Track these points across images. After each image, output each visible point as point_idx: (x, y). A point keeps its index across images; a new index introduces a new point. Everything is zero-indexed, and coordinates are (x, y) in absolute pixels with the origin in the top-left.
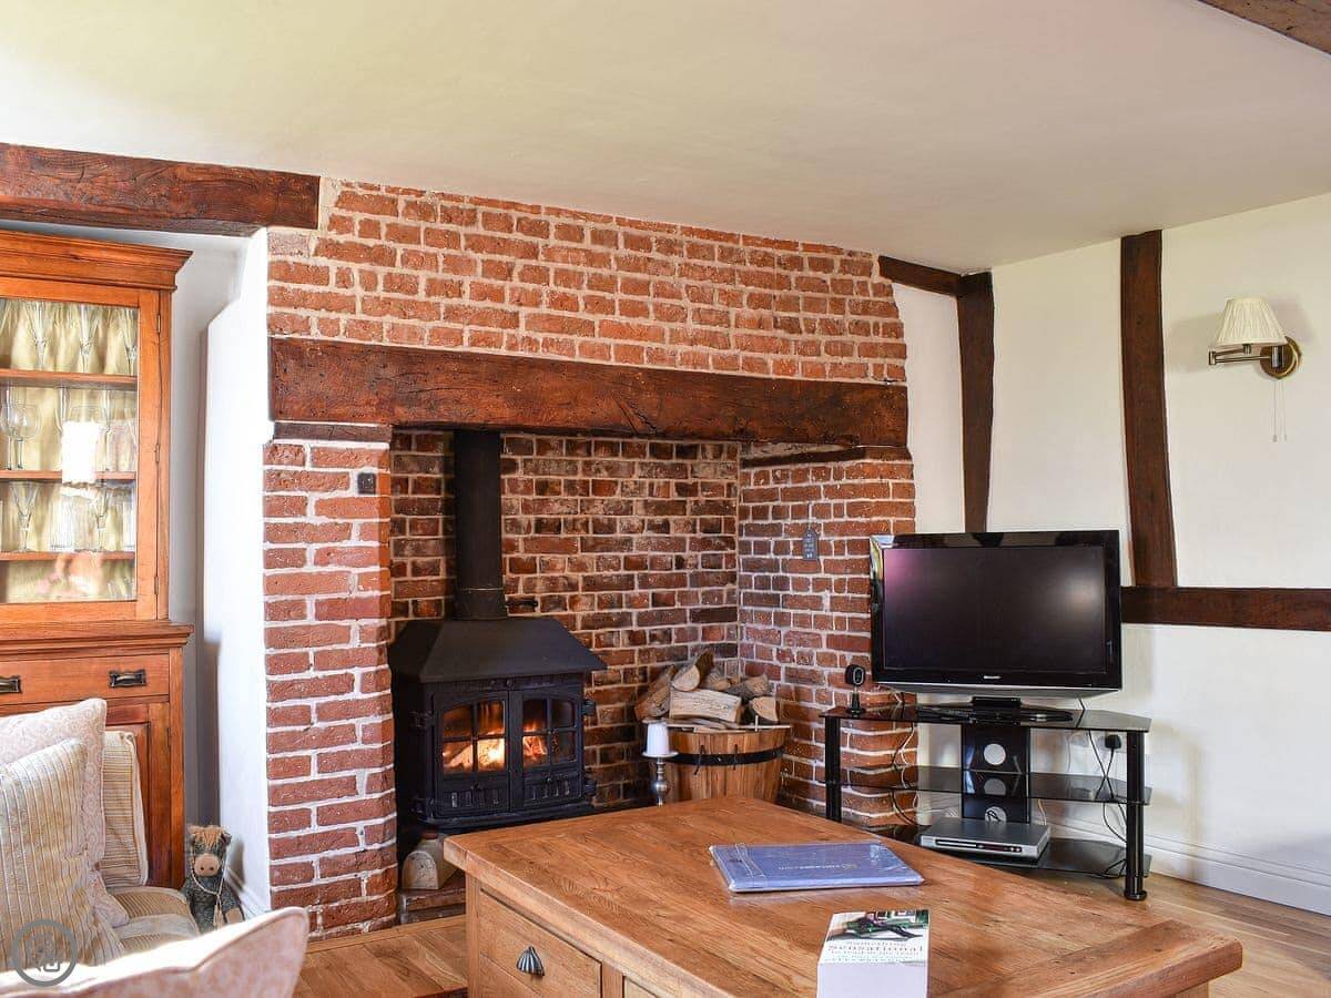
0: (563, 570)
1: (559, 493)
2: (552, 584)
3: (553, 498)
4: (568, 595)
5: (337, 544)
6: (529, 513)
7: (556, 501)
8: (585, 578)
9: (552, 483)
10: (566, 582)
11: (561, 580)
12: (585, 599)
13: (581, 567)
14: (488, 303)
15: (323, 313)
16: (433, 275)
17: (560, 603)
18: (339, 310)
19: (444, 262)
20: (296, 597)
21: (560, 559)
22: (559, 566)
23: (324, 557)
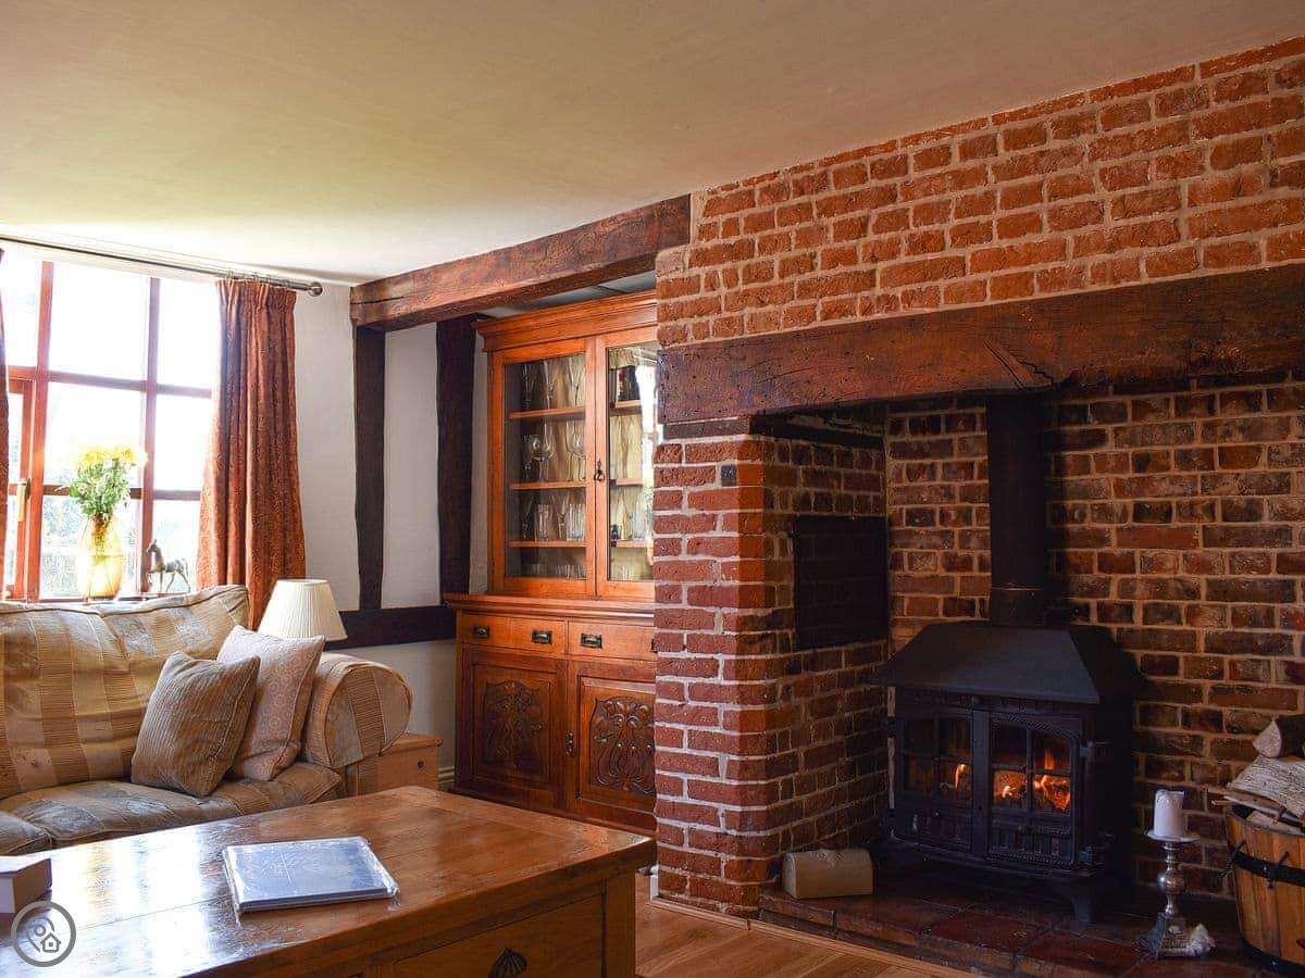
0: (1175, 569)
1: (1168, 469)
2: (1160, 588)
3: (1158, 475)
4: (1184, 604)
5: (705, 535)
6: (1126, 496)
7: (1163, 479)
8: (1210, 583)
9: (1155, 456)
10: (1180, 586)
11: (1172, 584)
12: (1210, 612)
13: (1203, 566)
14: (841, 269)
15: (696, 320)
16: (787, 255)
17: (1171, 614)
18: (707, 313)
19: (797, 239)
20: (676, 583)
21: (1172, 556)
22: (1169, 565)
23: (695, 547)
